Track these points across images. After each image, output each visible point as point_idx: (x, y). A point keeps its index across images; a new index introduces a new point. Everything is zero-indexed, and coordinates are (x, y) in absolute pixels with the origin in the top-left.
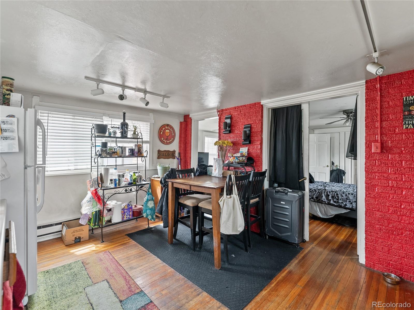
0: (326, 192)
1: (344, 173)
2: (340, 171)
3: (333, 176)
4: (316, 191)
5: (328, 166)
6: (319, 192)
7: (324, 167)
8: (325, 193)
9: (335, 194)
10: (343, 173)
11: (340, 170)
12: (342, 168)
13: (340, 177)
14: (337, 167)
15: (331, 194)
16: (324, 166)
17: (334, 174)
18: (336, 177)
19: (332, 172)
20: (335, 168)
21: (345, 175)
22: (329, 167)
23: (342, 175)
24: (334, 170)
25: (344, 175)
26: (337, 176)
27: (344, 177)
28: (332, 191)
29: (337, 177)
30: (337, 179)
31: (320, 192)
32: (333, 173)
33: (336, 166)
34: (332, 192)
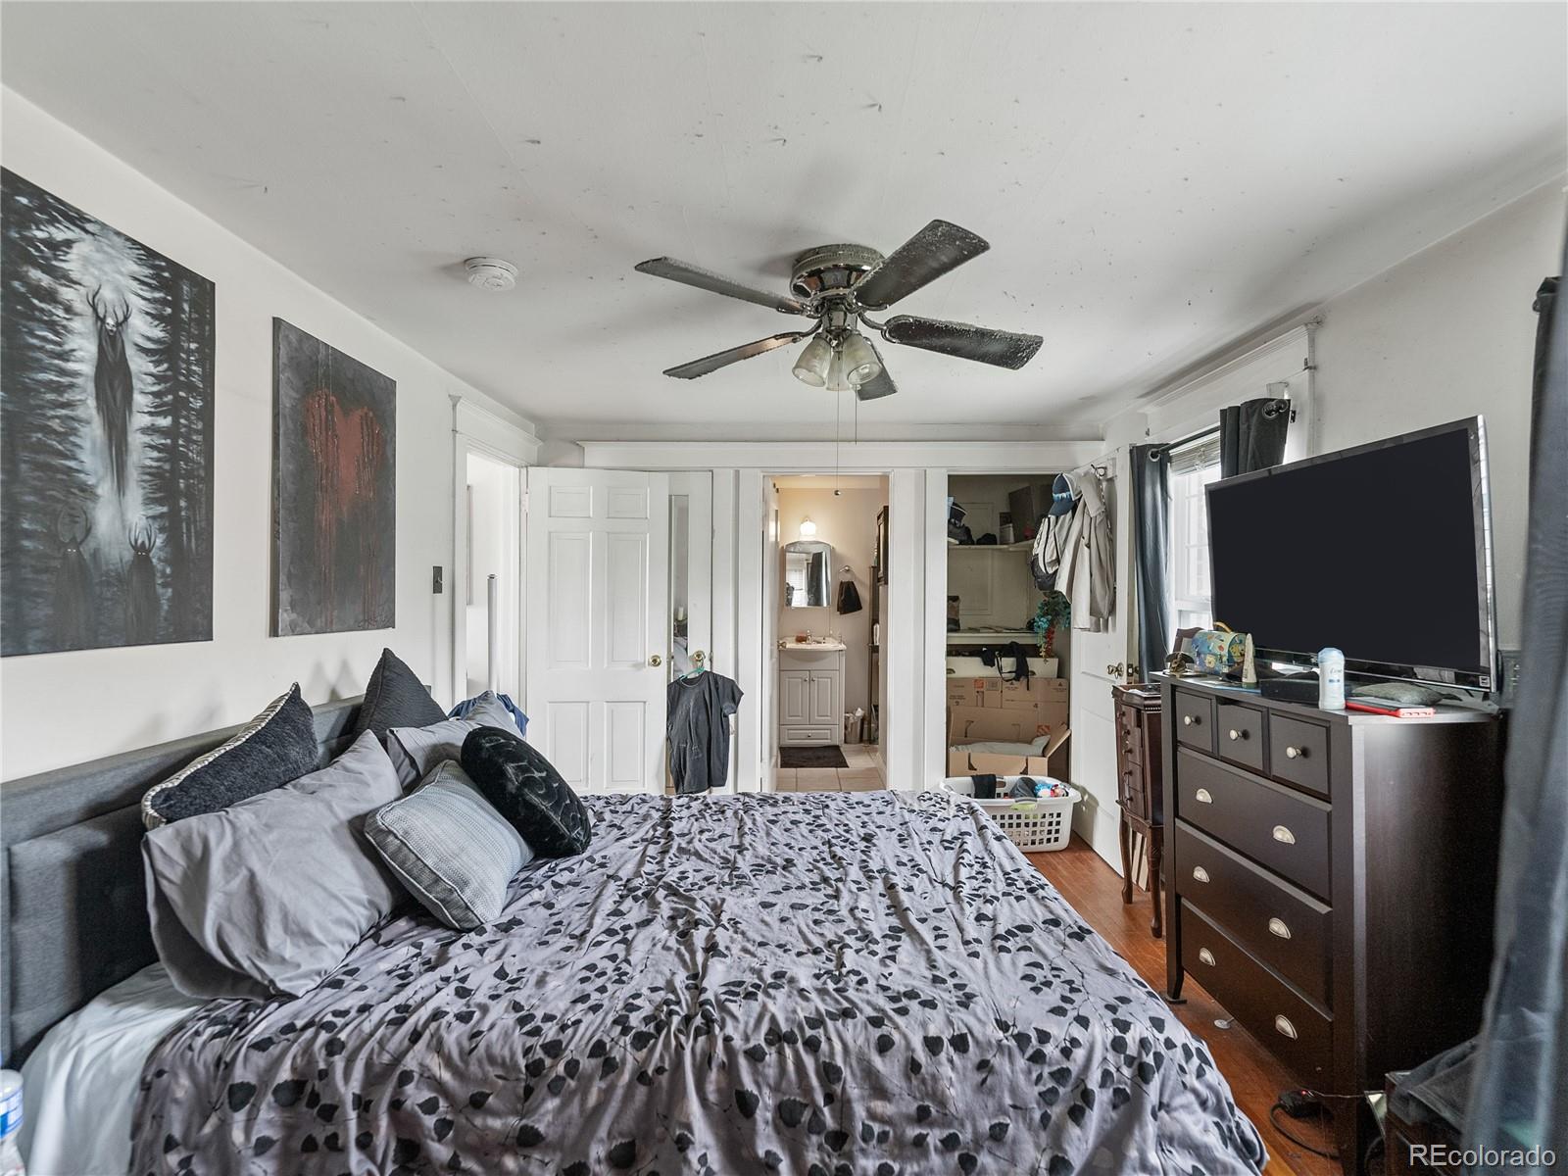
0: (722, 1066)
1: (734, 694)
2: (716, 683)
3: (681, 712)
4: (610, 1066)
5: (655, 662)
6: (641, 1076)
7: (638, 666)
8: (713, 1075)
9: (809, 1061)
10: (730, 697)
11: (716, 676)
12: (724, 668)
13: (715, 718)
14: (699, 664)
15: (771, 1072)
16: (640, 659)
17: (689, 701)
18: (697, 719)
19: (676, 691)
20: (689, 671)
21: (737, 704)
22: (664, 666)
23: (727, 705)
24: (686, 680)
25: (733, 705)
26: (703, 717)
27: (731, 717)
28: (776, 1037)
29: (700, 717)
30: (699, 731)
31: (659, 1070)
32: (684, 699)
33: (698, 656)
34: (781, 1053)
